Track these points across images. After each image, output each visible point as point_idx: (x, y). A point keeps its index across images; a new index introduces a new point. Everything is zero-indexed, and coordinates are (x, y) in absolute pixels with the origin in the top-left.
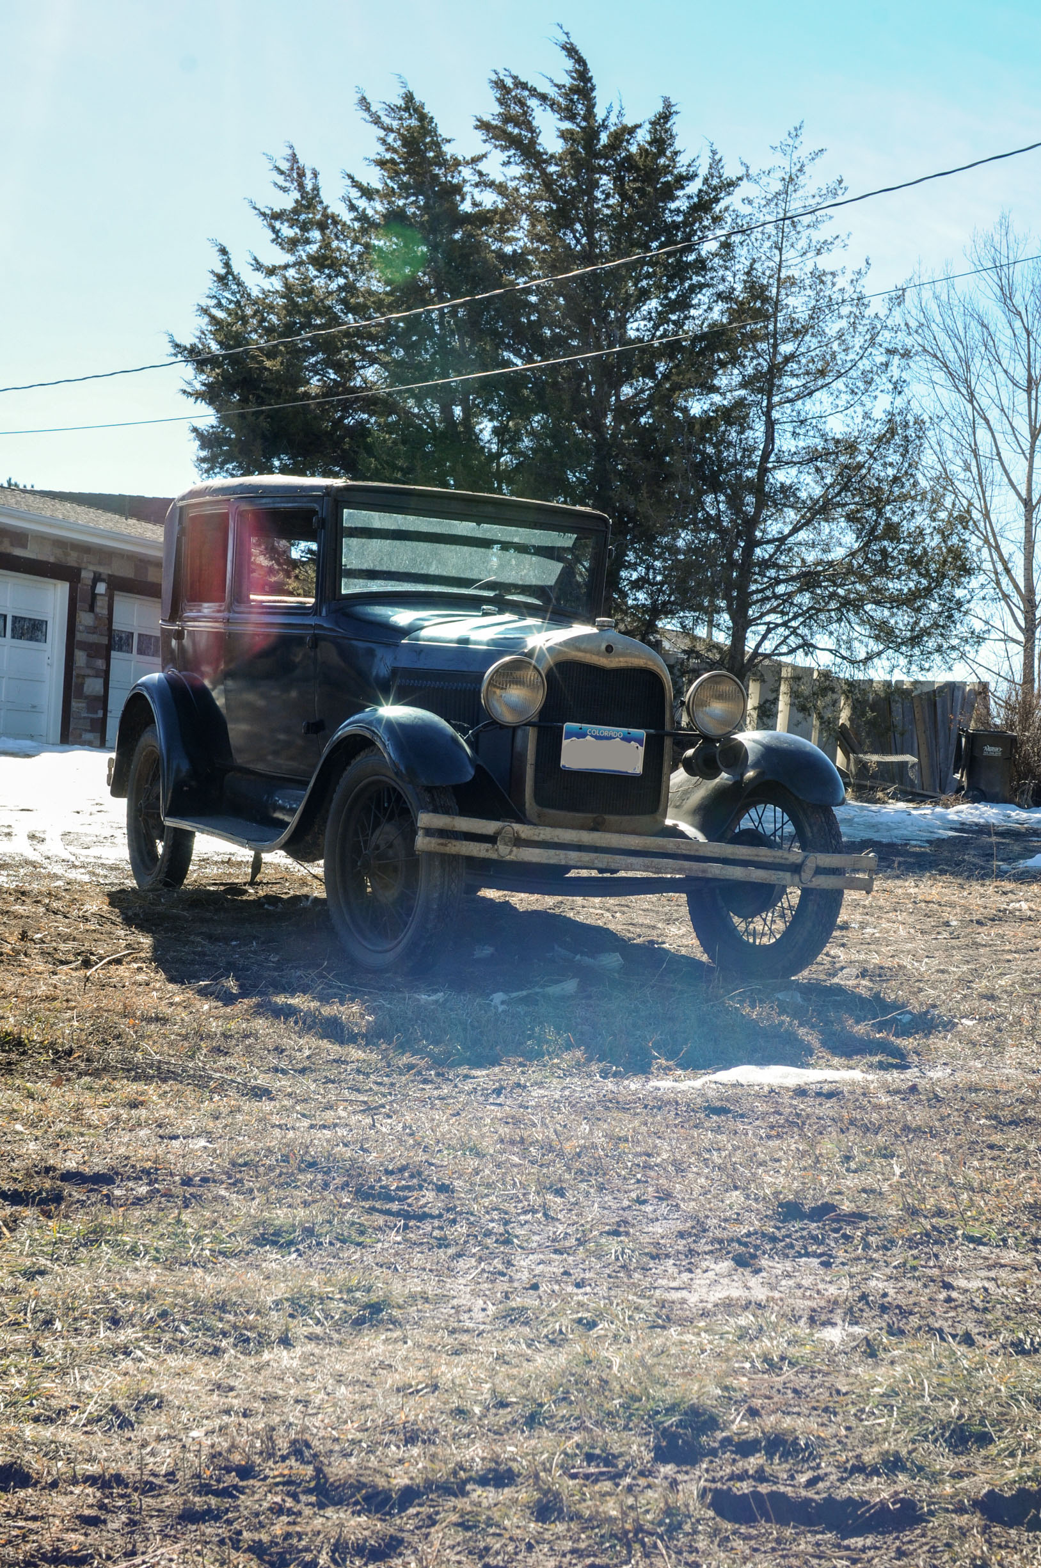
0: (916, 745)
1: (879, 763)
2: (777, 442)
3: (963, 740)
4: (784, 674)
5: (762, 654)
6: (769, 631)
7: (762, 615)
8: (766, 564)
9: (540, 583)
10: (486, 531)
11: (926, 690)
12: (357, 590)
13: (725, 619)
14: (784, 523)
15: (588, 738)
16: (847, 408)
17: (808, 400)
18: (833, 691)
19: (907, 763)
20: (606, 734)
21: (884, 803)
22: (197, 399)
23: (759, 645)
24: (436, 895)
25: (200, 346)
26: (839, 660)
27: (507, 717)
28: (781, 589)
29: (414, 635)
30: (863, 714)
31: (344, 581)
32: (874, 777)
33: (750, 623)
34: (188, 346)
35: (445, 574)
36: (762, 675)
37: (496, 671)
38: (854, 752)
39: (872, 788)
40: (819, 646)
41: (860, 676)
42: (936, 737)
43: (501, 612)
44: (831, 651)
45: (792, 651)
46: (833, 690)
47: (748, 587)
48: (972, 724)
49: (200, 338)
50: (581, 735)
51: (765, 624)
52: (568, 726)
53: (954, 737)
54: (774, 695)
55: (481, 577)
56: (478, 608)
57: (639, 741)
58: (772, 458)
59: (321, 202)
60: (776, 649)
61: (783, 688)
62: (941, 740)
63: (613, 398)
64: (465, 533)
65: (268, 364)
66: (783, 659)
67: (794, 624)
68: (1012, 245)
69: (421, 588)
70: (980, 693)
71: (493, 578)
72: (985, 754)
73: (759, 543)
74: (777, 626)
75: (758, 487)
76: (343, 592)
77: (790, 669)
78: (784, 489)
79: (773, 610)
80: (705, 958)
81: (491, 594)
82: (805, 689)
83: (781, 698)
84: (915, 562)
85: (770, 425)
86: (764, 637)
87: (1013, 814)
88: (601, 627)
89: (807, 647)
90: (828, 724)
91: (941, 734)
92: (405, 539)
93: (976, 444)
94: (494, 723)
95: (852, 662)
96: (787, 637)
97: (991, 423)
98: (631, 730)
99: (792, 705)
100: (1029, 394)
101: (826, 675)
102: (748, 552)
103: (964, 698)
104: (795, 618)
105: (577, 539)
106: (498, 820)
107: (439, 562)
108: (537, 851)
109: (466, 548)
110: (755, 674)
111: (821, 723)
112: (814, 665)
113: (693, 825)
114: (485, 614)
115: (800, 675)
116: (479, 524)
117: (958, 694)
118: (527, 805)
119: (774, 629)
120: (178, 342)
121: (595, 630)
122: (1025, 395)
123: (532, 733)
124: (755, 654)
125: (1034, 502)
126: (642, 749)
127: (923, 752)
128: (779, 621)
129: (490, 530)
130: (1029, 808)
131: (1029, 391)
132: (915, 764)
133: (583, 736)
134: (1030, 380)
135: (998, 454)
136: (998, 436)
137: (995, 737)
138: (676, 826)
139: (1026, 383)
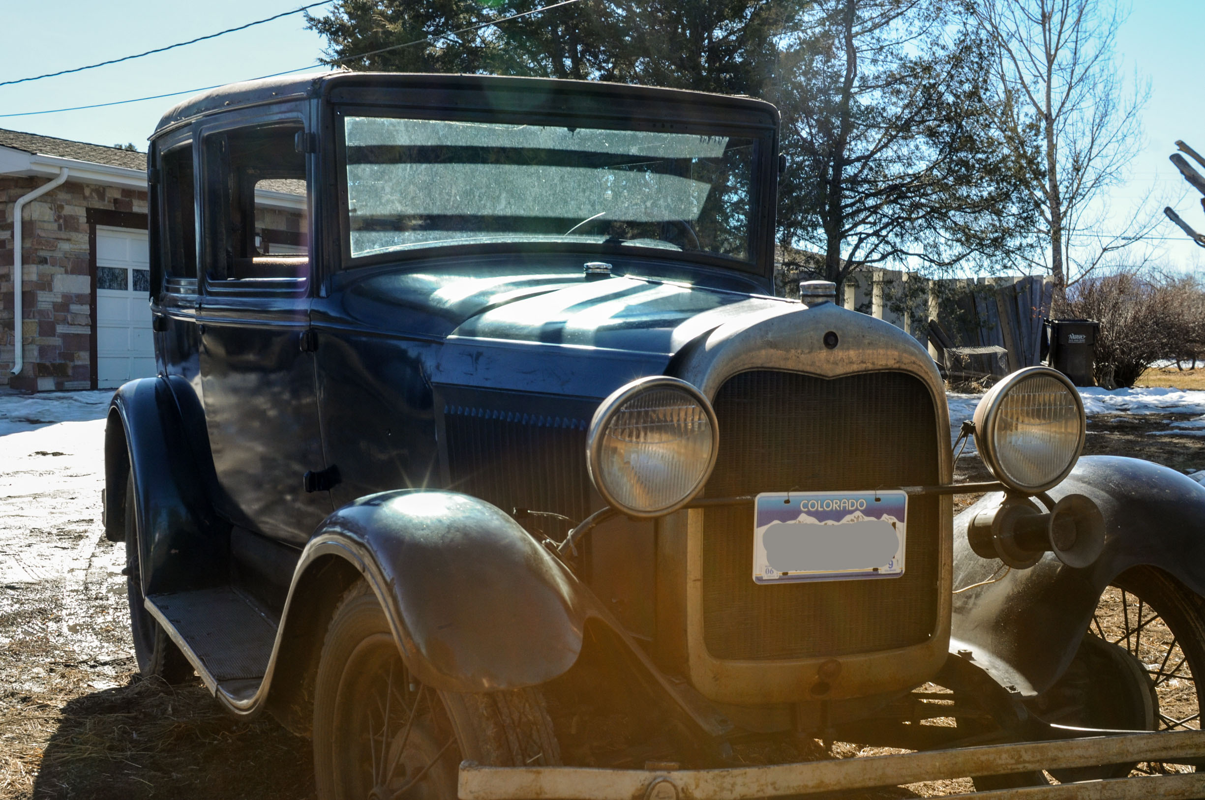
0: (1001, 337)
1: (971, 356)
2: (858, 68)
3: (1049, 330)
4: (875, 278)
5: (855, 262)
6: (861, 240)
7: (855, 225)
8: (854, 181)
9: (675, 218)
10: (583, 139)
11: (1008, 284)
12: (377, 250)
13: (821, 232)
14: (868, 142)
15: (803, 518)
16: (920, 34)
17: (885, 28)
18: (924, 293)
19: (996, 354)
20: (835, 506)
21: (979, 392)
22: (333, 66)
23: (852, 255)
25: (333, 19)
26: (927, 264)
28: (871, 202)
29: (466, 325)
30: (953, 312)
31: (353, 236)
32: (968, 367)
33: (844, 235)
34: (322, 19)
35: (522, 213)
36: (857, 281)
37: (616, 411)
38: (946, 347)
39: (967, 379)
40: (910, 252)
41: (946, 276)
42: (1019, 327)
43: (618, 270)
44: (919, 255)
45: (884, 257)
46: (923, 291)
47: (839, 201)
48: (1051, 313)
49: (334, 13)
50: (789, 513)
51: (856, 234)
52: (764, 499)
53: (1040, 329)
54: (868, 298)
55: (581, 214)
56: (578, 265)
57: (896, 512)
58: (856, 83)
60: (867, 256)
61: (876, 291)
62: (1024, 330)
63: (706, 41)
64: (550, 145)
65: (390, 27)
66: (875, 265)
67: (884, 233)
69: (485, 238)
70: (1057, 286)
71: (600, 215)
72: (1070, 341)
73: (849, 162)
74: (868, 235)
75: (844, 111)
76: (354, 255)
77: (881, 274)
78: (869, 110)
79: (863, 222)
81: (600, 240)
82: (896, 291)
83: (874, 300)
84: (991, 171)
85: (852, 52)
86: (857, 247)
87: (1107, 398)
88: (809, 297)
89: (896, 252)
90: (918, 322)
91: (1024, 324)
92: (450, 160)
93: (1002, 71)
94: (614, 512)
95: (941, 264)
96: (877, 246)
97: (1014, 53)
98: (880, 493)
99: (884, 306)
100: (1044, 27)
101: (915, 278)
102: (838, 170)
103: (1042, 292)
104: (885, 227)
105: (729, 145)
106: (638, 765)
107: (511, 194)
109: (553, 169)
110: (849, 281)
111: (913, 322)
112: (904, 270)
113: (998, 653)
114: (592, 277)
115: (890, 279)
116: (572, 129)
117: (1036, 287)
118: (693, 660)
119: (865, 238)
120: (313, 16)
121: (800, 306)
122: (1039, 28)
123: (694, 520)
124: (850, 262)
125: (1054, 116)
126: (902, 527)
127: (1009, 342)
128: (871, 231)
129: (591, 138)
130: (1113, 389)
131: (1043, 24)
132: (1005, 354)
133: (794, 514)
134: (1044, 15)
135: (1021, 78)
136: (1020, 63)
137: (1079, 326)
138: (968, 655)
139: (1040, 18)
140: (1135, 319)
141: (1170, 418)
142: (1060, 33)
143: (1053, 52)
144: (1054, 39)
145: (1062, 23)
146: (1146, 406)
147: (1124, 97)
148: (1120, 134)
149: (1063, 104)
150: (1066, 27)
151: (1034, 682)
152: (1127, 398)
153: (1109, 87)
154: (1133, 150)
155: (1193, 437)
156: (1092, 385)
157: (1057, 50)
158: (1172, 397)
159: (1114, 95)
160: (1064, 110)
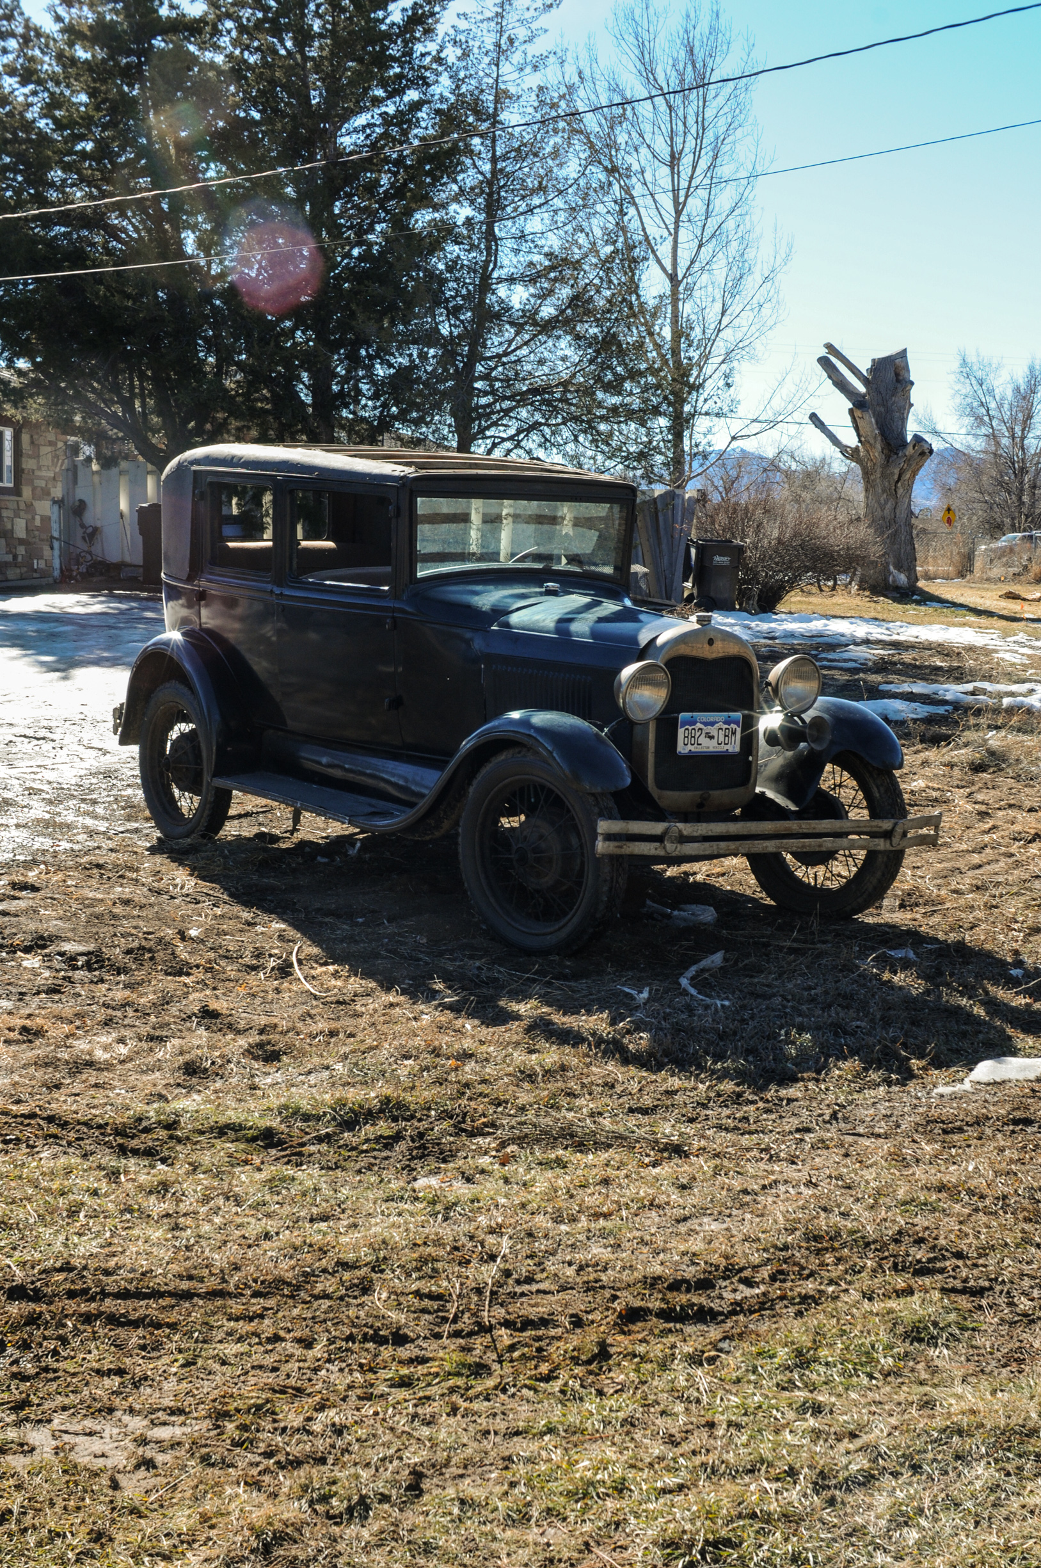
3: (693, 551)
6: (495, 445)
7: (487, 428)
12: (433, 573)
15: (698, 725)
20: (711, 719)
24: (606, 889)
27: (636, 715)
29: (501, 621)
31: (419, 565)
37: (634, 676)
42: (659, 544)
48: (693, 532)
50: (693, 722)
51: (488, 438)
52: (683, 716)
53: (683, 547)
57: (737, 723)
59: (22, 14)
62: (664, 547)
68: (653, 18)
70: (698, 501)
72: (714, 563)
74: (504, 440)
76: (419, 575)
79: (498, 425)
80: (769, 902)
87: (753, 624)
91: (664, 541)
98: (731, 714)
104: (518, 430)
108: (696, 845)
113: (778, 792)
117: (678, 503)
118: (650, 789)
119: (499, 443)
122: (667, 170)
123: (652, 725)
125: (680, 276)
126: (739, 730)
128: (505, 435)
130: (756, 614)
131: (672, 168)
132: (646, 574)
133: (694, 723)
134: (672, 155)
135: (644, 229)
136: (642, 210)
137: (725, 547)
138: (763, 793)
139: (668, 158)
140: (779, 541)
141: (817, 649)
142: (691, 178)
143: (681, 200)
144: (684, 184)
145: (694, 168)
146: (792, 635)
147: (761, 257)
148: (755, 301)
149: (692, 262)
150: (698, 171)
151: (796, 803)
152: (773, 625)
153: (745, 243)
154: (770, 323)
155: (841, 669)
156: (733, 609)
157: (687, 196)
158: (817, 625)
159: (750, 254)
160: (692, 271)
